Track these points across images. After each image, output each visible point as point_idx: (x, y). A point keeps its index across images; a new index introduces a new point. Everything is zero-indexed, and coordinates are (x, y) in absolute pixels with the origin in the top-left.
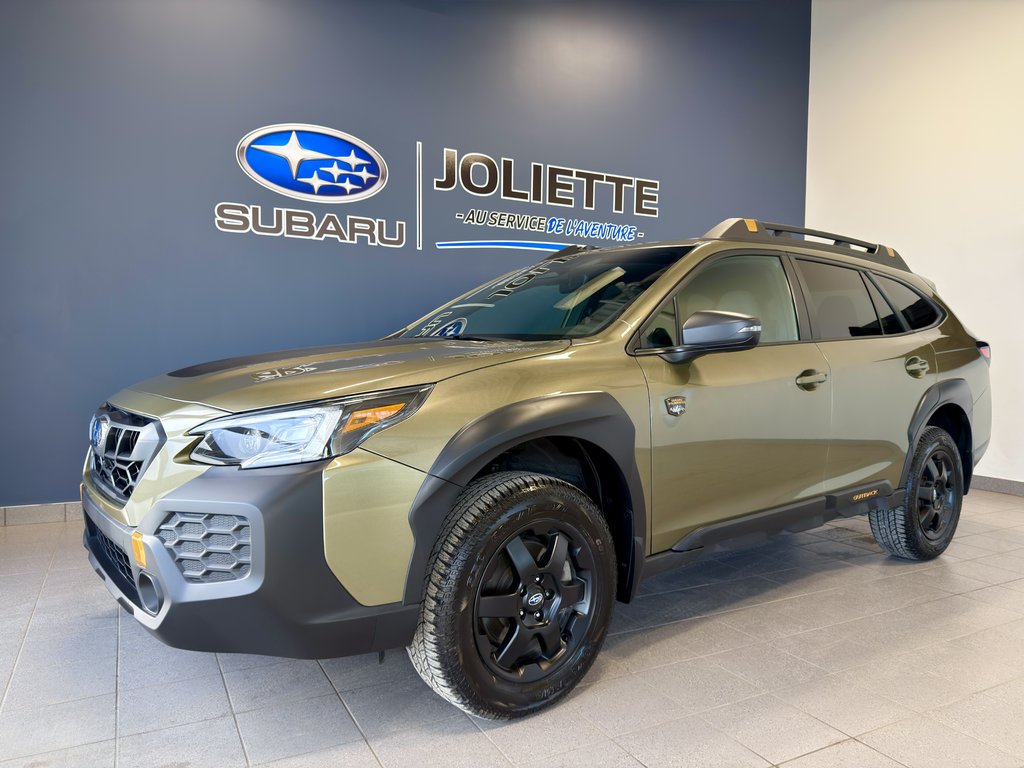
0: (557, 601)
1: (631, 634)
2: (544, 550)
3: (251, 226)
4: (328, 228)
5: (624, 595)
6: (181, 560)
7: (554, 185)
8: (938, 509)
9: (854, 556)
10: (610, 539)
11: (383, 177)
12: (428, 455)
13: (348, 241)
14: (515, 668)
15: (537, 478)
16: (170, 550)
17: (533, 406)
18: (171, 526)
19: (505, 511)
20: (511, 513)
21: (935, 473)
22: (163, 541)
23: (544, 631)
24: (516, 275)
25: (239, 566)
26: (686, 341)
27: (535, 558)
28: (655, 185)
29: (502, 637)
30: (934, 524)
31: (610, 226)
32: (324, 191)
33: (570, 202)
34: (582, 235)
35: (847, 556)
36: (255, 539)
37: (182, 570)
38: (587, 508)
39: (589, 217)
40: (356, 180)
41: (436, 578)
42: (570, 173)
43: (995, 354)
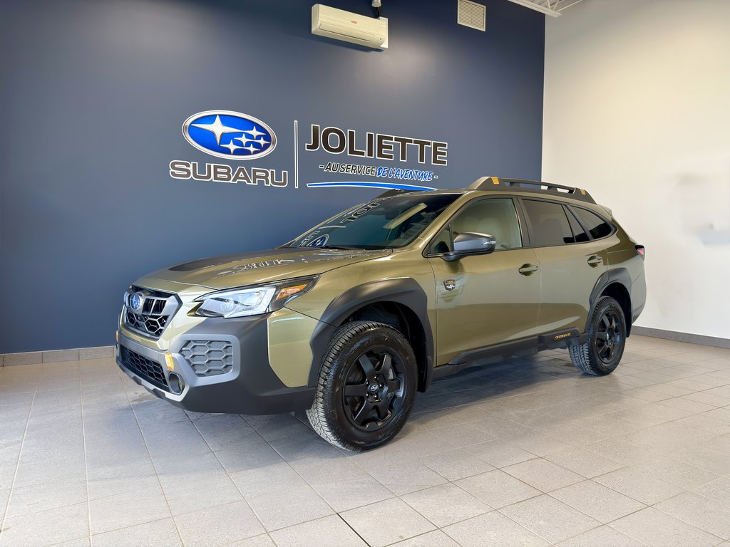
0: (386, 389)
1: (427, 413)
2: (378, 363)
3: (192, 175)
4: (240, 176)
5: (422, 387)
6: (194, 365)
7: (381, 147)
8: (608, 345)
9: (561, 374)
10: (414, 356)
11: (274, 143)
12: (319, 311)
13: (252, 184)
14: (364, 424)
15: (375, 324)
16: (188, 360)
17: (373, 285)
18: (189, 348)
19: (358, 341)
20: (362, 341)
21: (608, 324)
22: (184, 356)
23: (379, 404)
24: (358, 207)
25: (227, 366)
26: (455, 249)
27: (374, 367)
28: (445, 146)
29: (357, 408)
30: (607, 353)
31: (417, 172)
32: (237, 152)
33: (391, 157)
34: (399, 177)
35: (557, 374)
36: (235, 352)
37: (195, 370)
38: (401, 339)
39: (404, 166)
40: (257, 145)
41: (323, 375)
42: (391, 139)
43: (647, 252)
